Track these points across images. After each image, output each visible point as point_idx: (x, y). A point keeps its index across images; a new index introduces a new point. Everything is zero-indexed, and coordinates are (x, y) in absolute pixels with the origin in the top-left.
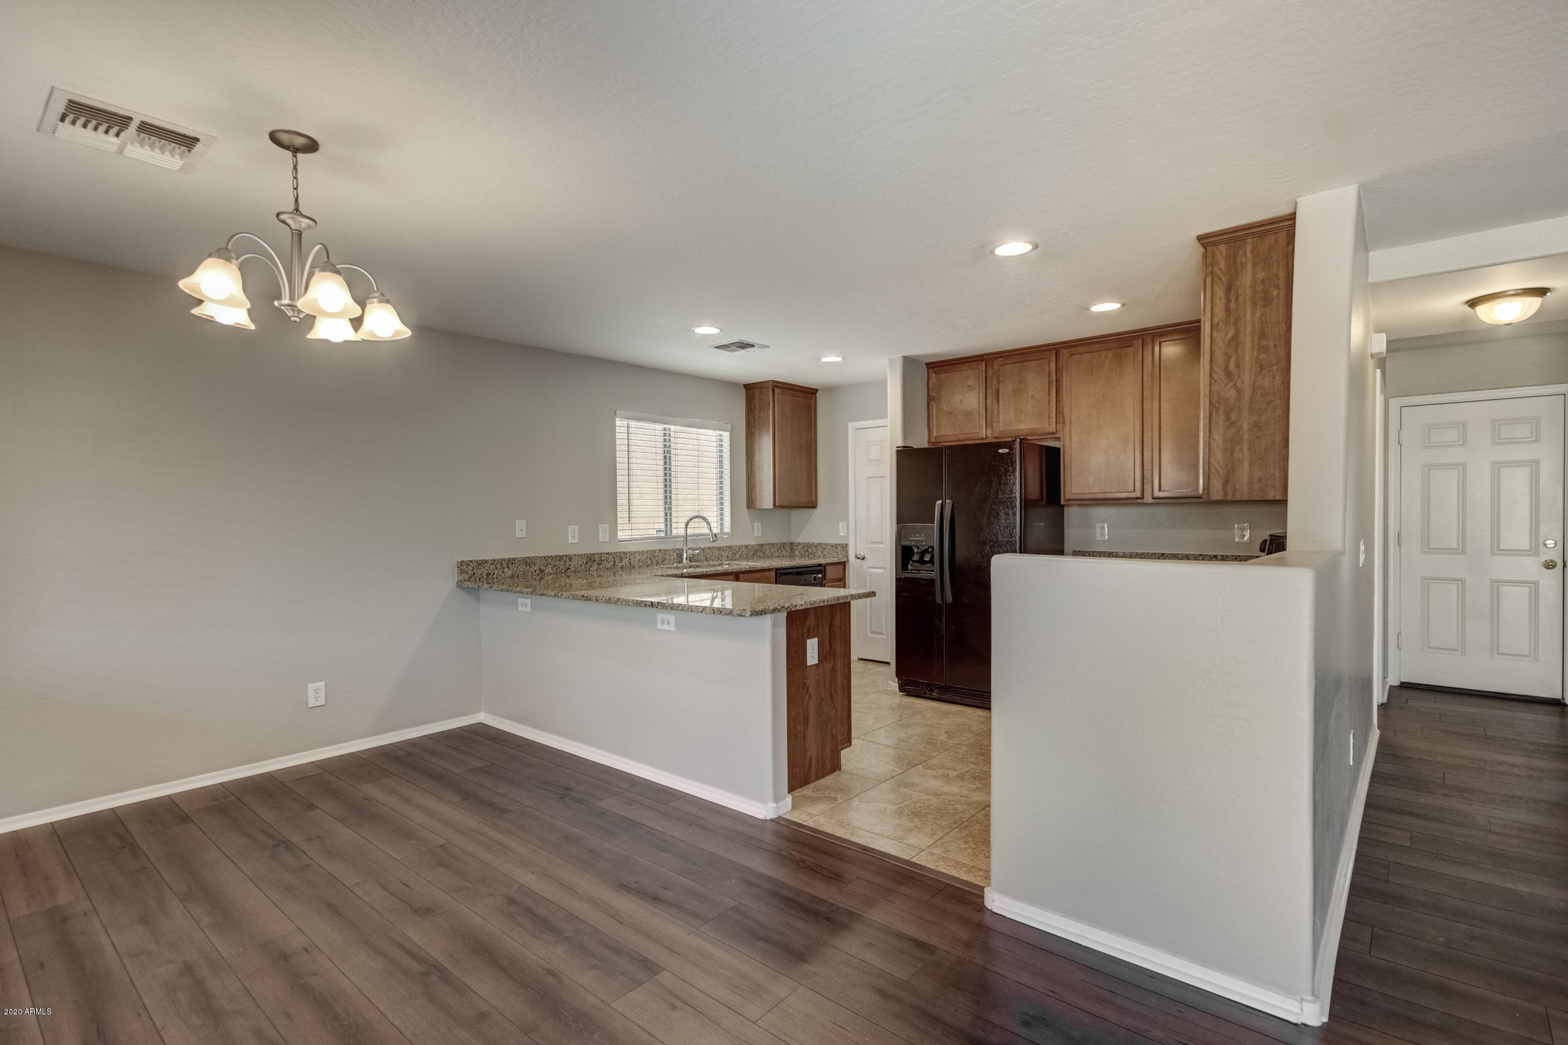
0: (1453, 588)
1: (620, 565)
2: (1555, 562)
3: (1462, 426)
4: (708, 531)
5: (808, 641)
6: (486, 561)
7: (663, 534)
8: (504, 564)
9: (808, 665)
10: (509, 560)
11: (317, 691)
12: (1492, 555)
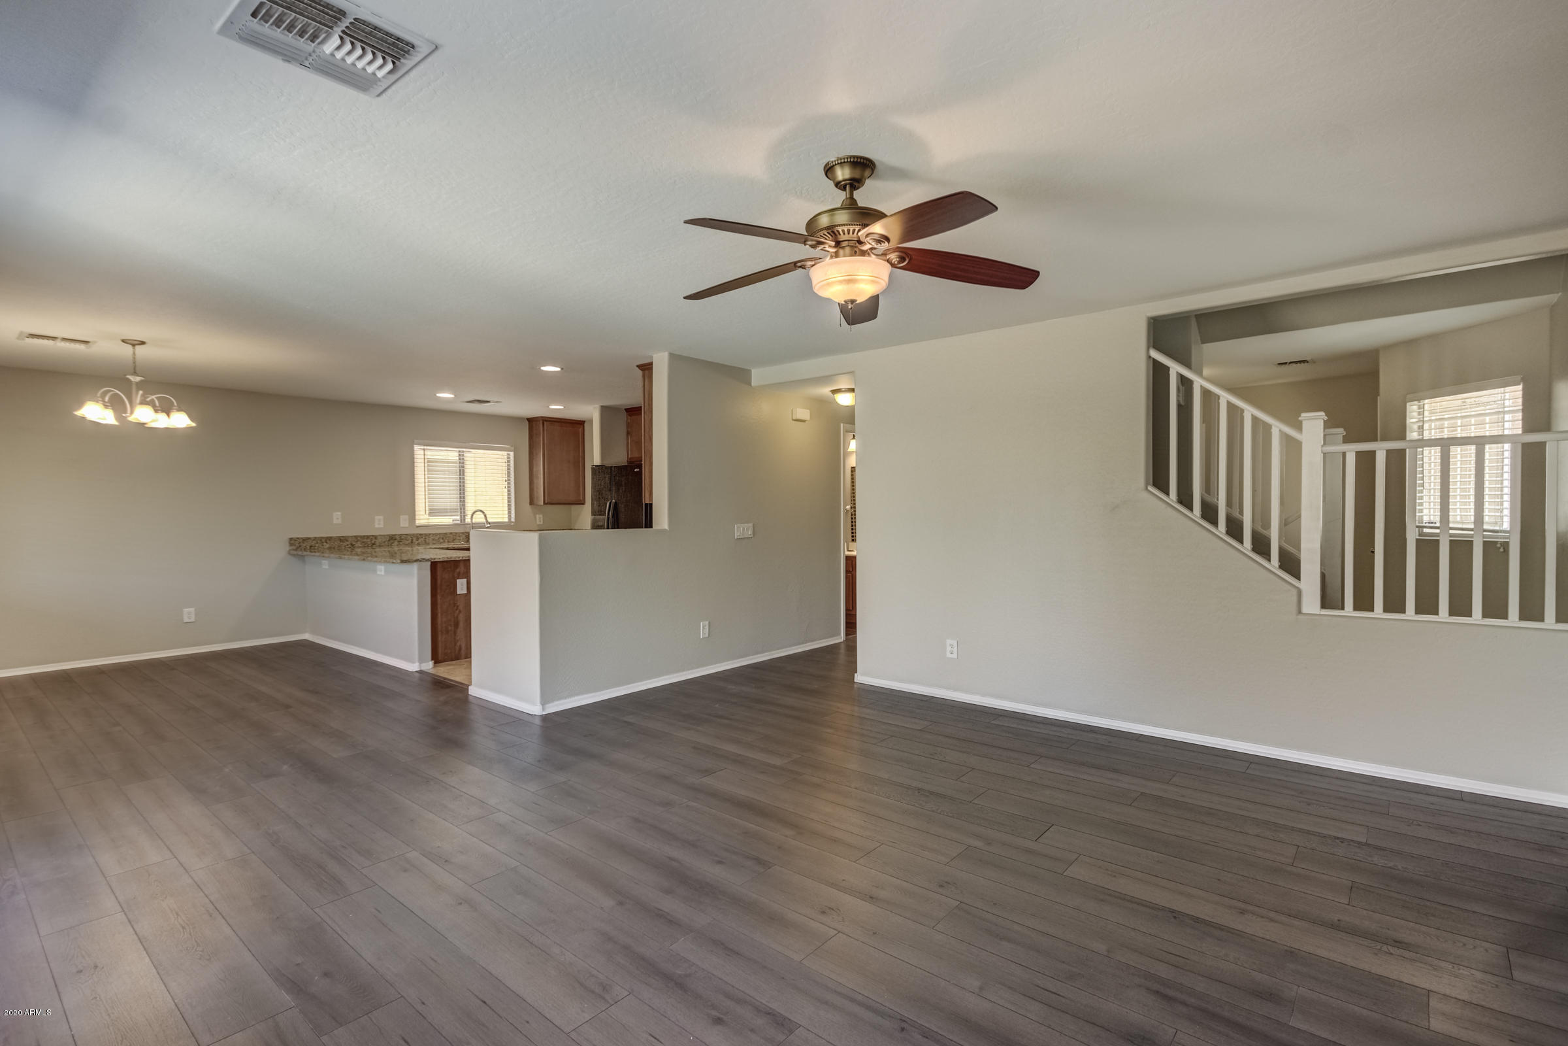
1: (417, 542)
4: (483, 520)
5: (458, 580)
6: (309, 538)
7: (459, 522)
8: (323, 540)
9: (458, 593)
10: (327, 537)
11: (189, 613)
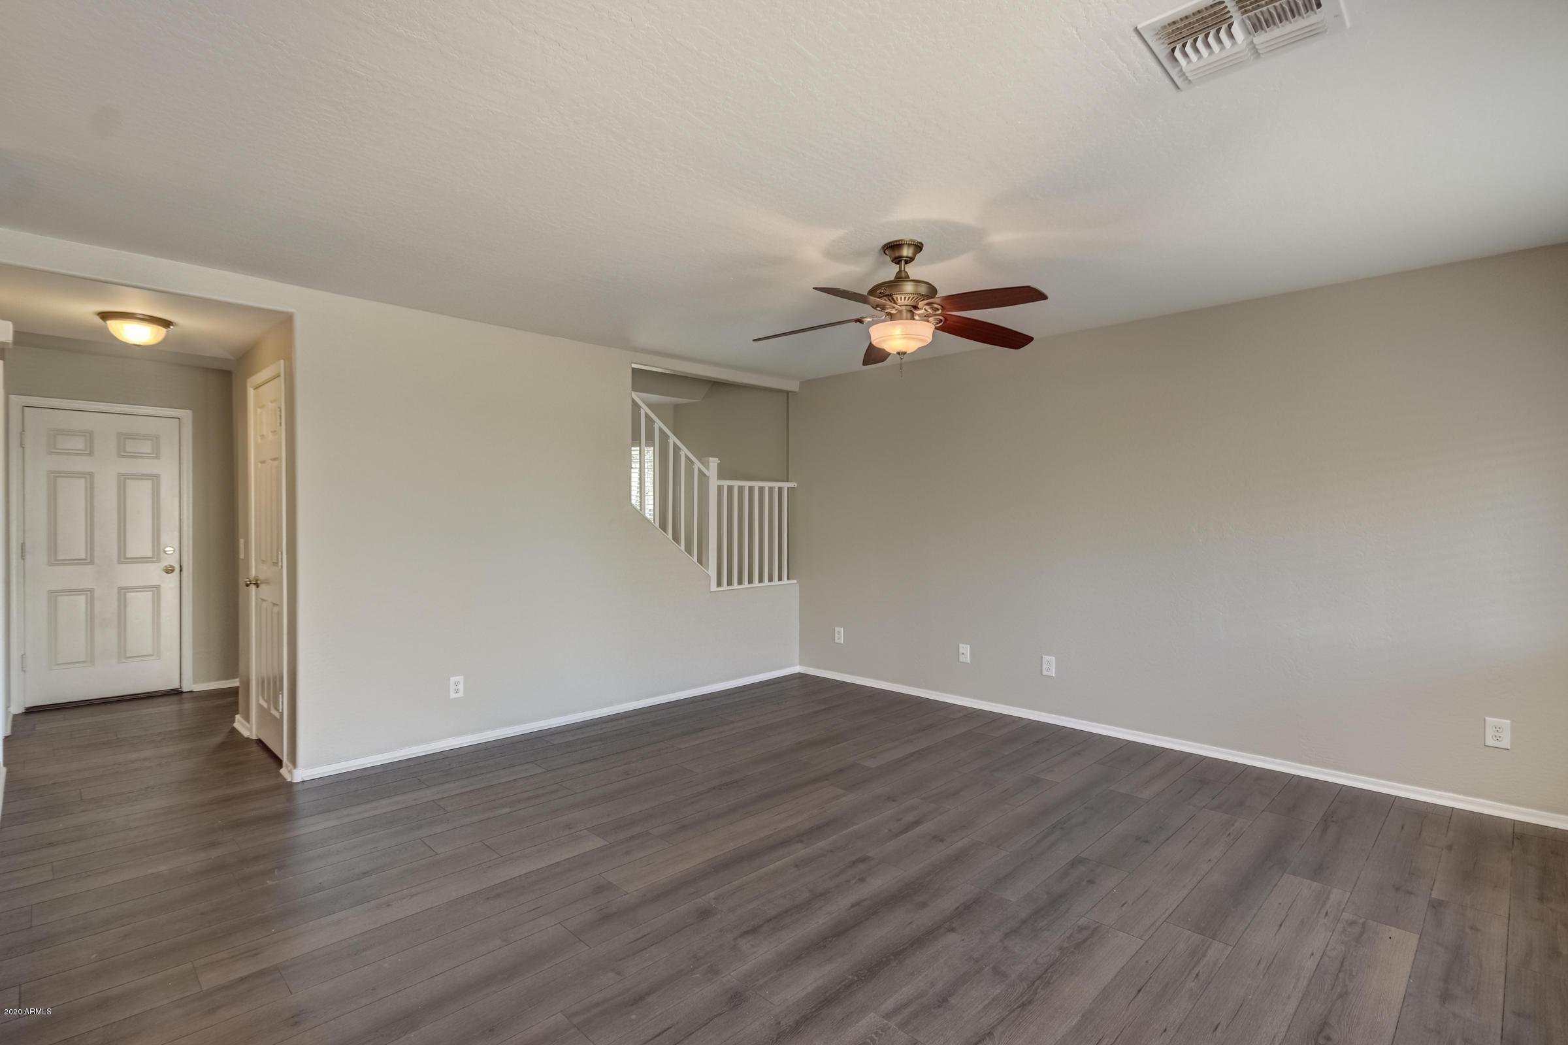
0: (81, 600)
2: (171, 566)
3: (89, 436)
12: (119, 563)
